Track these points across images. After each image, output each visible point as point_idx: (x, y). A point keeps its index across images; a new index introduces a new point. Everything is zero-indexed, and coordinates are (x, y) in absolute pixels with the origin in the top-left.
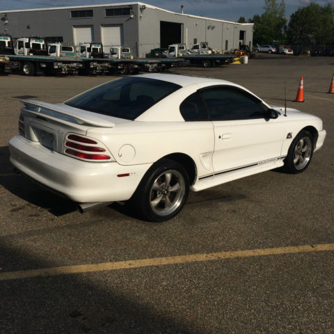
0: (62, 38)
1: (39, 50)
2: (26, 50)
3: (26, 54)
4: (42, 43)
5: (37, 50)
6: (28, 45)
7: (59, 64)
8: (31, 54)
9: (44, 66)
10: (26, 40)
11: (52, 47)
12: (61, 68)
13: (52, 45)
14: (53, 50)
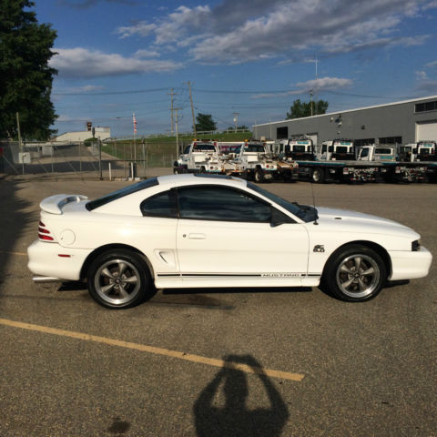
0: (401, 138)
1: (344, 154)
2: (329, 154)
3: (328, 158)
4: (349, 146)
5: (342, 154)
6: (331, 149)
7: (350, 169)
8: (334, 159)
9: (334, 172)
10: (330, 144)
11: (364, 149)
12: (352, 174)
13: (365, 147)
14: (365, 153)
